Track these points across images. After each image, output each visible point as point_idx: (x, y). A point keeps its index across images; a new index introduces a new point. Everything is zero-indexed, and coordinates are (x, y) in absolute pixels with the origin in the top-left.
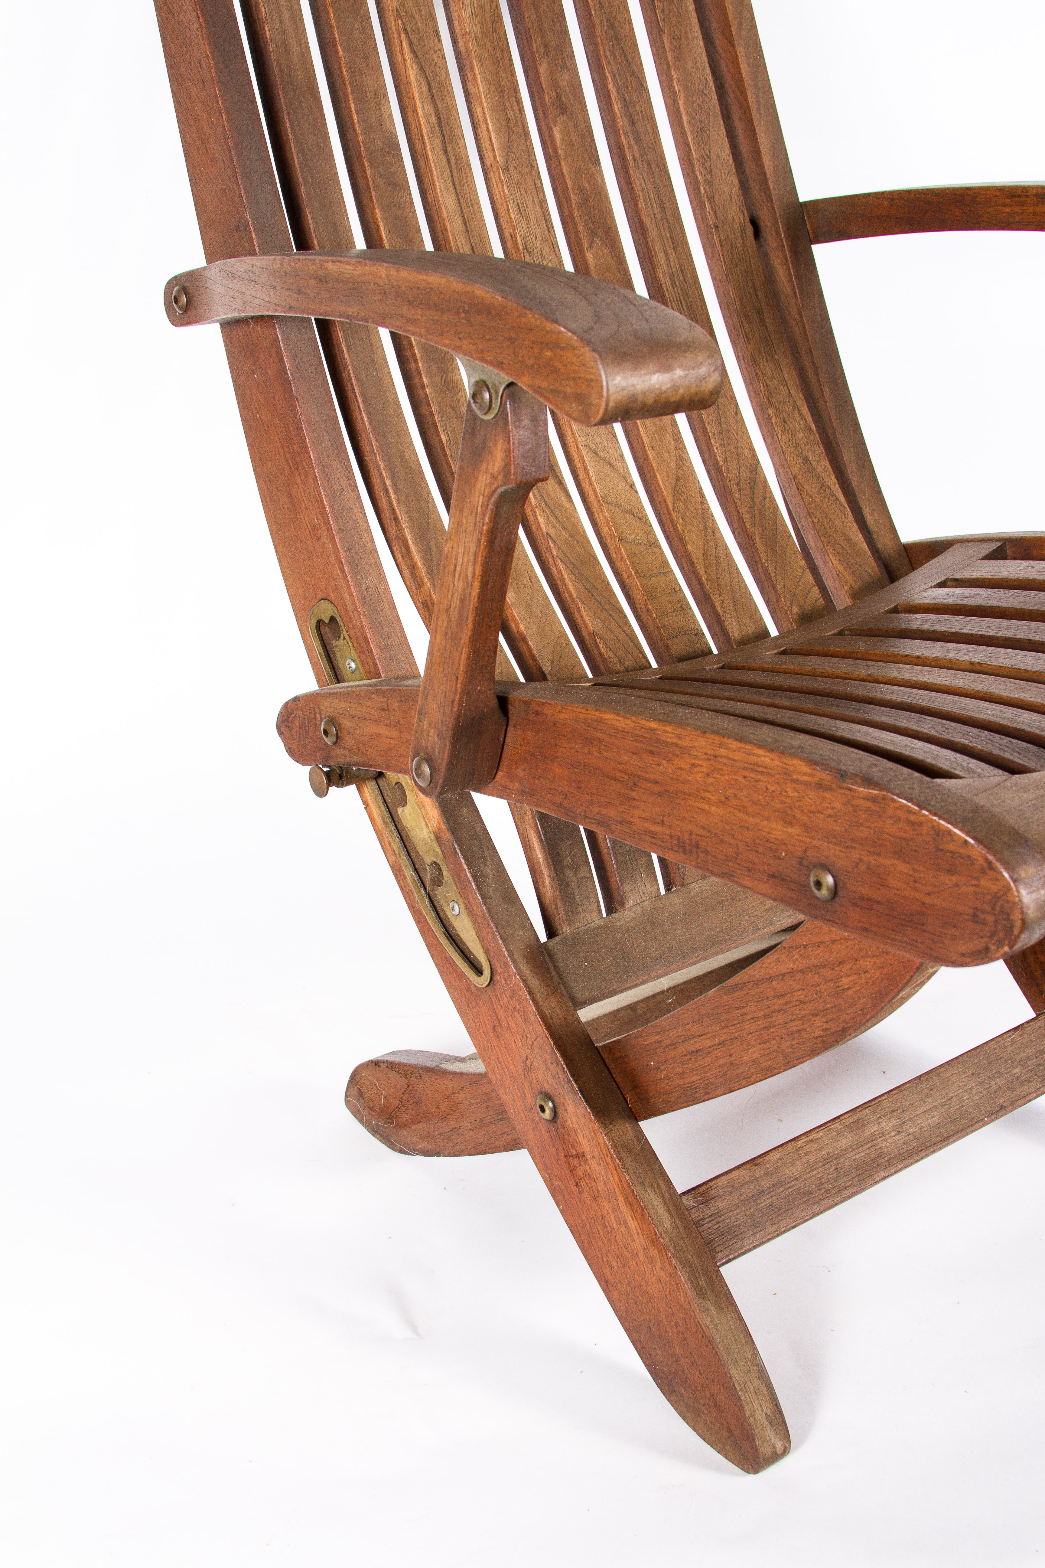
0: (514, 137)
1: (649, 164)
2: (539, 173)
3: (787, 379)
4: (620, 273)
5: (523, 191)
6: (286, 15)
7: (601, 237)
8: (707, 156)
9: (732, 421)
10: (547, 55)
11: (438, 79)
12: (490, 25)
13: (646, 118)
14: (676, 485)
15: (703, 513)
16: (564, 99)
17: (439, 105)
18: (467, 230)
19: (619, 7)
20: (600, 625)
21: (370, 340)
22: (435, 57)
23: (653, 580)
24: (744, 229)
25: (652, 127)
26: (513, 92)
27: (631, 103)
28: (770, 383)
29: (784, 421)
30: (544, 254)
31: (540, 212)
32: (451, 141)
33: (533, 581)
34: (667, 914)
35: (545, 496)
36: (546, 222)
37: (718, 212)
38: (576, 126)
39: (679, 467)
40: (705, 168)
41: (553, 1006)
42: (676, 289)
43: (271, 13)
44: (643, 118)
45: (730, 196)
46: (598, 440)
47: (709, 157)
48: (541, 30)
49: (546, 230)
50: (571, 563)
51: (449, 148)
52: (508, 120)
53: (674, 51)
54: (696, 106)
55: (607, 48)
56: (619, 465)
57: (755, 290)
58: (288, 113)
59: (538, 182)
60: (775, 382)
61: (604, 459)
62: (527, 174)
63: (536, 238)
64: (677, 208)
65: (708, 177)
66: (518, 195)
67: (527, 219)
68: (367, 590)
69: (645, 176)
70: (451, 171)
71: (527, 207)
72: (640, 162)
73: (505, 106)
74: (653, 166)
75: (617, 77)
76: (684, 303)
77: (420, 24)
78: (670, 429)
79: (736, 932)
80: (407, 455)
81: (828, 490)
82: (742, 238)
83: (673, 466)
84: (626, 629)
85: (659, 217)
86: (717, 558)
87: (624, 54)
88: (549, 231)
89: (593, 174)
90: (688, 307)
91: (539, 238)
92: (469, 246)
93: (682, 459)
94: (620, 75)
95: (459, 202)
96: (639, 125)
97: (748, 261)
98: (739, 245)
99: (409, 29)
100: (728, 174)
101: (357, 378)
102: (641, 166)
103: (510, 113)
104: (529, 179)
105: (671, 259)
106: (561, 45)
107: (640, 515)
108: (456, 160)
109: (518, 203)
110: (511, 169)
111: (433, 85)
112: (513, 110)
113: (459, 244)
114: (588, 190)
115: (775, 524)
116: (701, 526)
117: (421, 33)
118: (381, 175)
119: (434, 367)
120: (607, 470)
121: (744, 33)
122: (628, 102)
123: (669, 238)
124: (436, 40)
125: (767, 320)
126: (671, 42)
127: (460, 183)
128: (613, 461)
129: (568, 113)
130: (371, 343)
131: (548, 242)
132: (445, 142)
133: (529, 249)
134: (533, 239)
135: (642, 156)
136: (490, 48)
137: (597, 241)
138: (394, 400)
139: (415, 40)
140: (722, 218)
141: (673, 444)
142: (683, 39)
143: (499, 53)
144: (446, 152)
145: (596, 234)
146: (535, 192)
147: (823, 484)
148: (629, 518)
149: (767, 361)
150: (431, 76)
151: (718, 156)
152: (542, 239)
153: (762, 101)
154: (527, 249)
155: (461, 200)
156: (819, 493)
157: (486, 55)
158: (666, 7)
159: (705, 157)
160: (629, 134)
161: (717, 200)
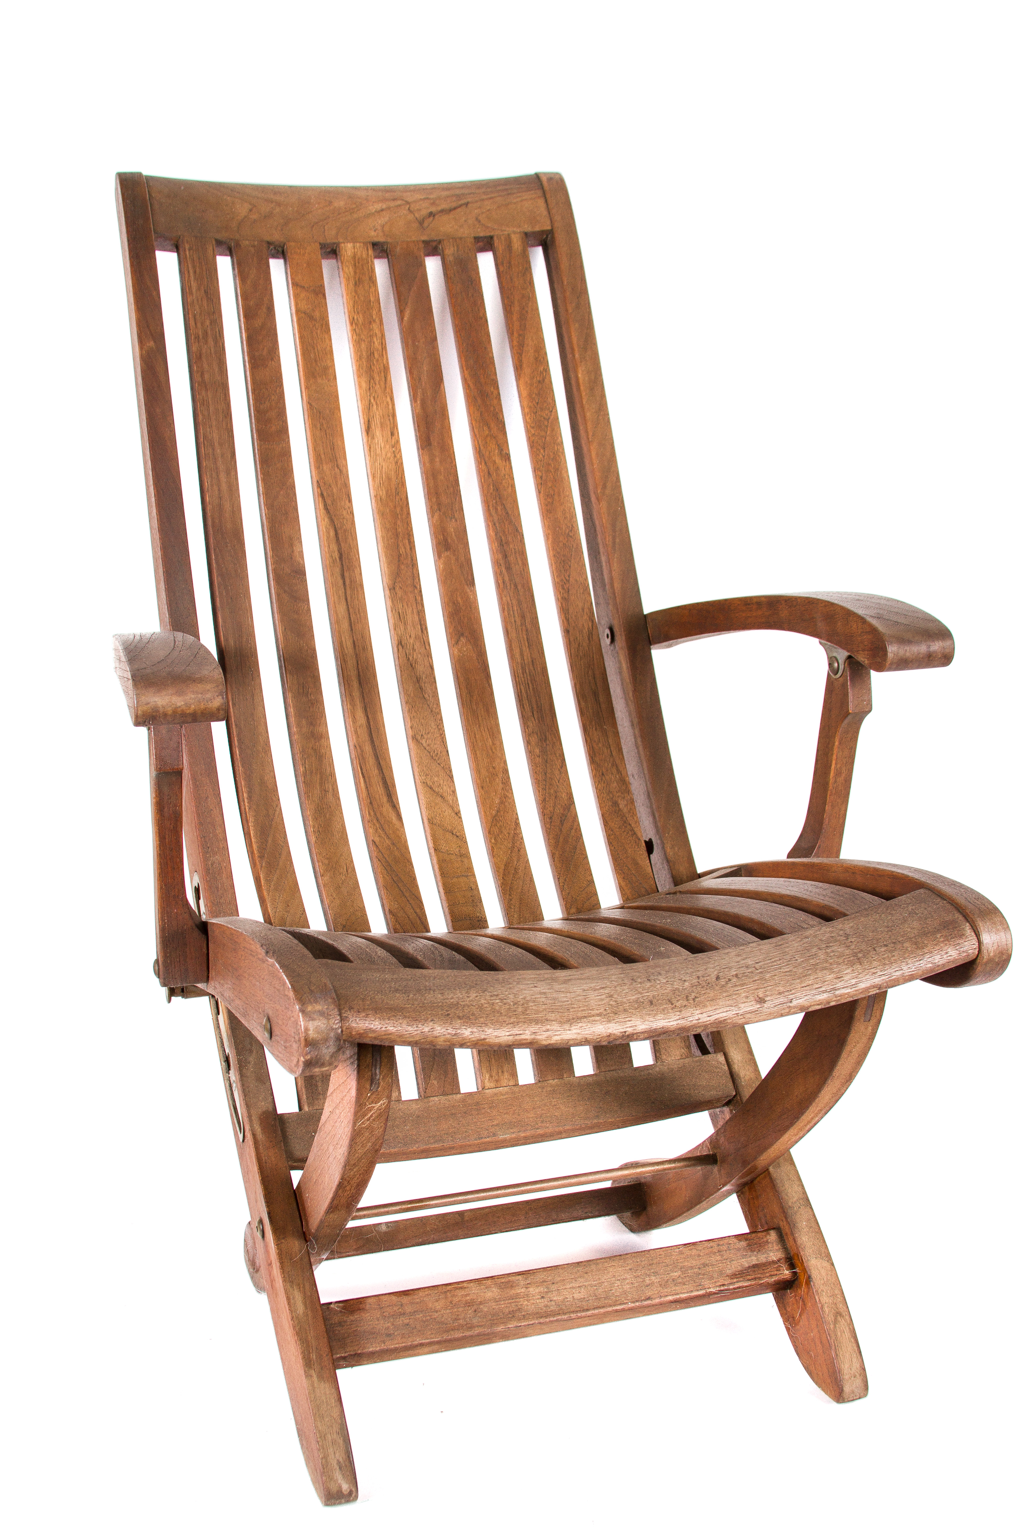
0: (403, 567)
1: (516, 586)
2: (421, 591)
3: (611, 743)
4: (479, 663)
5: (405, 604)
6: (224, 486)
7: (467, 637)
8: (566, 580)
9: (557, 772)
10: (440, 510)
11: (345, 527)
12: (394, 491)
13: (517, 554)
14: (496, 815)
15: (514, 837)
16: (449, 541)
17: (342, 545)
18: (352, 630)
19: (505, 475)
20: (396, 906)
21: (253, 700)
22: (345, 513)
23: (455, 880)
24: (592, 633)
25: (522, 560)
26: (406, 536)
27: (506, 543)
28: (595, 746)
29: (603, 774)
30: (416, 647)
31: (416, 618)
32: (349, 569)
33: (350, 870)
34: (401, 1114)
35: (378, 815)
36: (421, 625)
37: (570, 620)
38: (457, 560)
39: (502, 802)
40: (563, 588)
41: (270, 1154)
42: (525, 676)
43: (212, 486)
44: (515, 554)
45: (583, 609)
46: (436, 779)
47: (568, 581)
48: (436, 493)
49: (420, 631)
50: (387, 862)
51: (346, 574)
52: (400, 556)
53: (547, 505)
54: (561, 545)
55: (491, 505)
56: (450, 798)
57: (594, 678)
58: (215, 550)
59: (419, 598)
60: (600, 745)
61: (437, 793)
62: (411, 592)
63: (410, 636)
64: (537, 618)
65: (566, 595)
66: (400, 606)
67: (405, 624)
68: (212, 865)
69: (512, 594)
70: (345, 589)
71: (406, 615)
72: (508, 584)
73: (398, 545)
74: (519, 587)
75: (497, 525)
76: (530, 685)
77: (335, 490)
78: (501, 775)
79: (460, 1136)
80: (266, 778)
81: (629, 827)
82: (589, 639)
83: (497, 801)
84: (418, 911)
85: (519, 623)
86: (516, 870)
87: (505, 508)
88: (422, 632)
89: (467, 593)
90: (533, 689)
91: (413, 636)
92: (351, 641)
93: (506, 797)
94: (500, 523)
95: (348, 610)
96: (512, 559)
97: (591, 656)
98: (585, 644)
99: (325, 494)
100: (583, 593)
101: (236, 725)
102: (508, 587)
103: (402, 550)
104: (411, 596)
105: (525, 654)
106: (452, 503)
107: (458, 834)
108: (351, 582)
109: (399, 612)
110: (397, 589)
111: (339, 532)
112: (405, 548)
113: (343, 639)
114: (461, 604)
115: (575, 848)
116: (510, 845)
117: (335, 497)
118: (285, 592)
119: (304, 722)
120: (439, 800)
121: (608, 492)
122: (504, 542)
123: (526, 639)
124: (347, 502)
125: (601, 700)
126: (545, 499)
127: (351, 598)
128: (445, 795)
129: (451, 550)
130: (253, 702)
131: (420, 640)
132: (343, 570)
133: (403, 644)
134: (408, 637)
135: (510, 580)
136: (392, 506)
137: (463, 640)
138: (264, 741)
139: (329, 502)
140: (573, 625)
141: (501, 785)
142: (556, 497)
143: (398, 510)
144: (343, 576)
145: (462, 635)
146: (415, 605)
147: (625, 822)
148: (449, 836)
149: (596, 729)
150: (338, 526)
151: (576, 581)
152: (416, 637)
153: (617, 540)
154: (401, 644)
155: (351, 610)
156: (620, 828)
157: (388, 510)
158: (544, 475)
159: (565, 581)
160: (502, 565)
161: (571, 611)
